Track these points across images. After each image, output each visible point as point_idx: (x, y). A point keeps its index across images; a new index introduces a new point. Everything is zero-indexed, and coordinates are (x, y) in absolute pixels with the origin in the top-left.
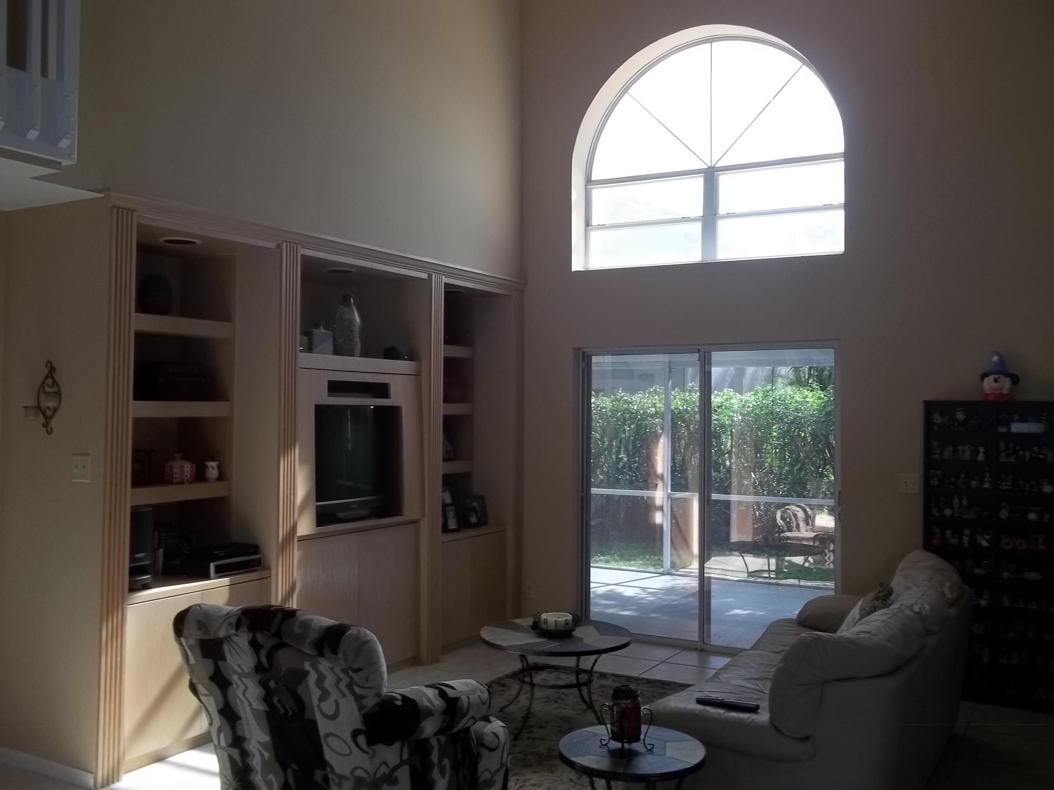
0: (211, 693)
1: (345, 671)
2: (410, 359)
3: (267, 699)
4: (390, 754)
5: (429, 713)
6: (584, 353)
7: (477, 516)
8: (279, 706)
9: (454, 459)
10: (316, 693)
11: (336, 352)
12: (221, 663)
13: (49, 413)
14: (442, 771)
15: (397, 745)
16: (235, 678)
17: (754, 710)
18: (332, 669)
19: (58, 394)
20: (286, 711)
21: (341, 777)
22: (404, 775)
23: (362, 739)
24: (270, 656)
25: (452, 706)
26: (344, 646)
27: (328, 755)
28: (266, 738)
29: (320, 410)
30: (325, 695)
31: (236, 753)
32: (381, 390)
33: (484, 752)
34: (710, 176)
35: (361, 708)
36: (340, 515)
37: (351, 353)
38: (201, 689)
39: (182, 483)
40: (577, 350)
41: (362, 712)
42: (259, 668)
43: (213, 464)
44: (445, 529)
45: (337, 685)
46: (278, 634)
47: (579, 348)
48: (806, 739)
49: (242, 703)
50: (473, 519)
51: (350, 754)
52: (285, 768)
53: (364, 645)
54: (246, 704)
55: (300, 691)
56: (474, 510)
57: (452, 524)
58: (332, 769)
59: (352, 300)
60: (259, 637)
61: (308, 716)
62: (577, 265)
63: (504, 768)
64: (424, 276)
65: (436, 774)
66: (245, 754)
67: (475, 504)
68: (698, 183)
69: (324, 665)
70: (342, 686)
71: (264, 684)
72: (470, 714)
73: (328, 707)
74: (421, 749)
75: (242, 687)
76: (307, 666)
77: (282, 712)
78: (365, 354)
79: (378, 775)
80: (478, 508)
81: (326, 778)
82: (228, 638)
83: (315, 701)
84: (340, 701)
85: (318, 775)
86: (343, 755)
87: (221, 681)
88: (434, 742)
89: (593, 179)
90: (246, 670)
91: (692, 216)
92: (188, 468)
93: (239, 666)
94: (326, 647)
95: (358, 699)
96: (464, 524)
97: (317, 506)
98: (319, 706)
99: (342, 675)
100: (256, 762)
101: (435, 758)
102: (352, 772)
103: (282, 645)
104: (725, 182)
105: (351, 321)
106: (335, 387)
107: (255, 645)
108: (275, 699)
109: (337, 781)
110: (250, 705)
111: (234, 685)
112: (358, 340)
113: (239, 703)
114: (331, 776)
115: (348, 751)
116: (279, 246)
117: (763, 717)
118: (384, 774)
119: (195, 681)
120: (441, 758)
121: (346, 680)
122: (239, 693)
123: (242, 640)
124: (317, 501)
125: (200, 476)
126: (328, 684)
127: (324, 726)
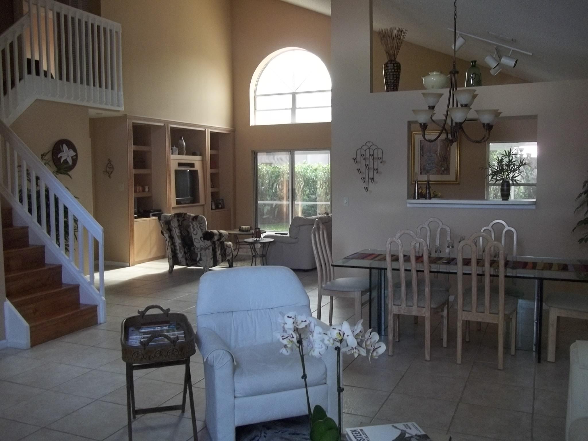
0: (167, 233)
1: (199, 224)
2: (200, 155)
3: (181, 233)
4: (208, 243)
5: (216, 235)
6: (255, 152)
7: (221, 206)
8: (183, 234)
9: (213, 187)
10: (192, 230)
11: (179, 154)
12: (170, 226)
13: (110, 173)
14: (219, 250)
15: (209, 241)
16: (173, 229)
17: (287, 234)
18: (196, 224)
19: (113, 168)
20: (185, 235)
21: (198, 248)
22: (211, 248)
23: (202, 239)
24: (182, 222)
25: (220, 234)
26: (198, 219)
27: (195, 243)
28: (180, 242)
29: (176, 171)
30: (194, 230)
31: (173, 247)
32: (192, 165)
33: (228, 248)
34: (294, 95)
35: (202, 232)
36: (182, 202)
37: (183, 154)
38: (164, 232)
39: (139, 192)
40: (252, 151)
41: (203, 233)
42: (179, 225)
43: (147, 187)
44: (212, 209)
45: (197, 227)
46: (184, 217)
47: (253, 151)
48: (296, 238)
49: (175, 234)
50: (220, 206)
51: (200, 242)
52: (184, 248)
53: (202, 218)
54: (176, 234)
55: (189, 230)
56: (220, 203)
57: (214, 207)
58: (196, 247)
59: (183, 138)
60: (179, 219)
61: (190, 235)
62: (252, 123)
63: (232, 253)
64: (204, 130)
65: (217, 250)
66: (175, 246)
67: (220, 202)
68: (291, 96)
69: (194, 223)
70: (198, 227)
71: (180, 229)
72: (224, 237)
73: (195, 232)
74: (214, 243)
75: (175, 231)
76: (190, 224)
77: (184, 235)
78: (187, 154)
79: (206, 247)
81: (194, 249)
82: (172, 219)
83: (192, 231)
84: (198, 231)
85: (192, 248)
86: (198, 243)
87: (170, 230)
88: (216, 242)
89: (257, 94)
90: (176, 226)
91: (288, 108)
92: (141, 188)
93: (174, 225)
94: (195, 219)
95: (202, 230)
96: (217, 207)
97: (177, 200)
98: (193, 232)
99: (198, 225)
100: (178, 248)
101: (217, 246)
102: (200, 246)
103: (185, 220)
104: (298, 96)
105: (183, 144)
106: (180, 165)
107: (178, 220)
108: (183, 232)
109: (197, 249)
110: (177, 234)
111: (173, 230)
112: (185, 150)
113: (174, 234)
114: (195, 248)
115: (199, 242)
116: (165, 125)
117: (288, 235)
118: (207, 247)
119: (163, 231)
120: (218, 248)
121: (199, 226)
122: (174, 232)
123: (175, 220)
124: (176, 198)
125: (144, 191)
126: (195, 227)
127: (194, 237)
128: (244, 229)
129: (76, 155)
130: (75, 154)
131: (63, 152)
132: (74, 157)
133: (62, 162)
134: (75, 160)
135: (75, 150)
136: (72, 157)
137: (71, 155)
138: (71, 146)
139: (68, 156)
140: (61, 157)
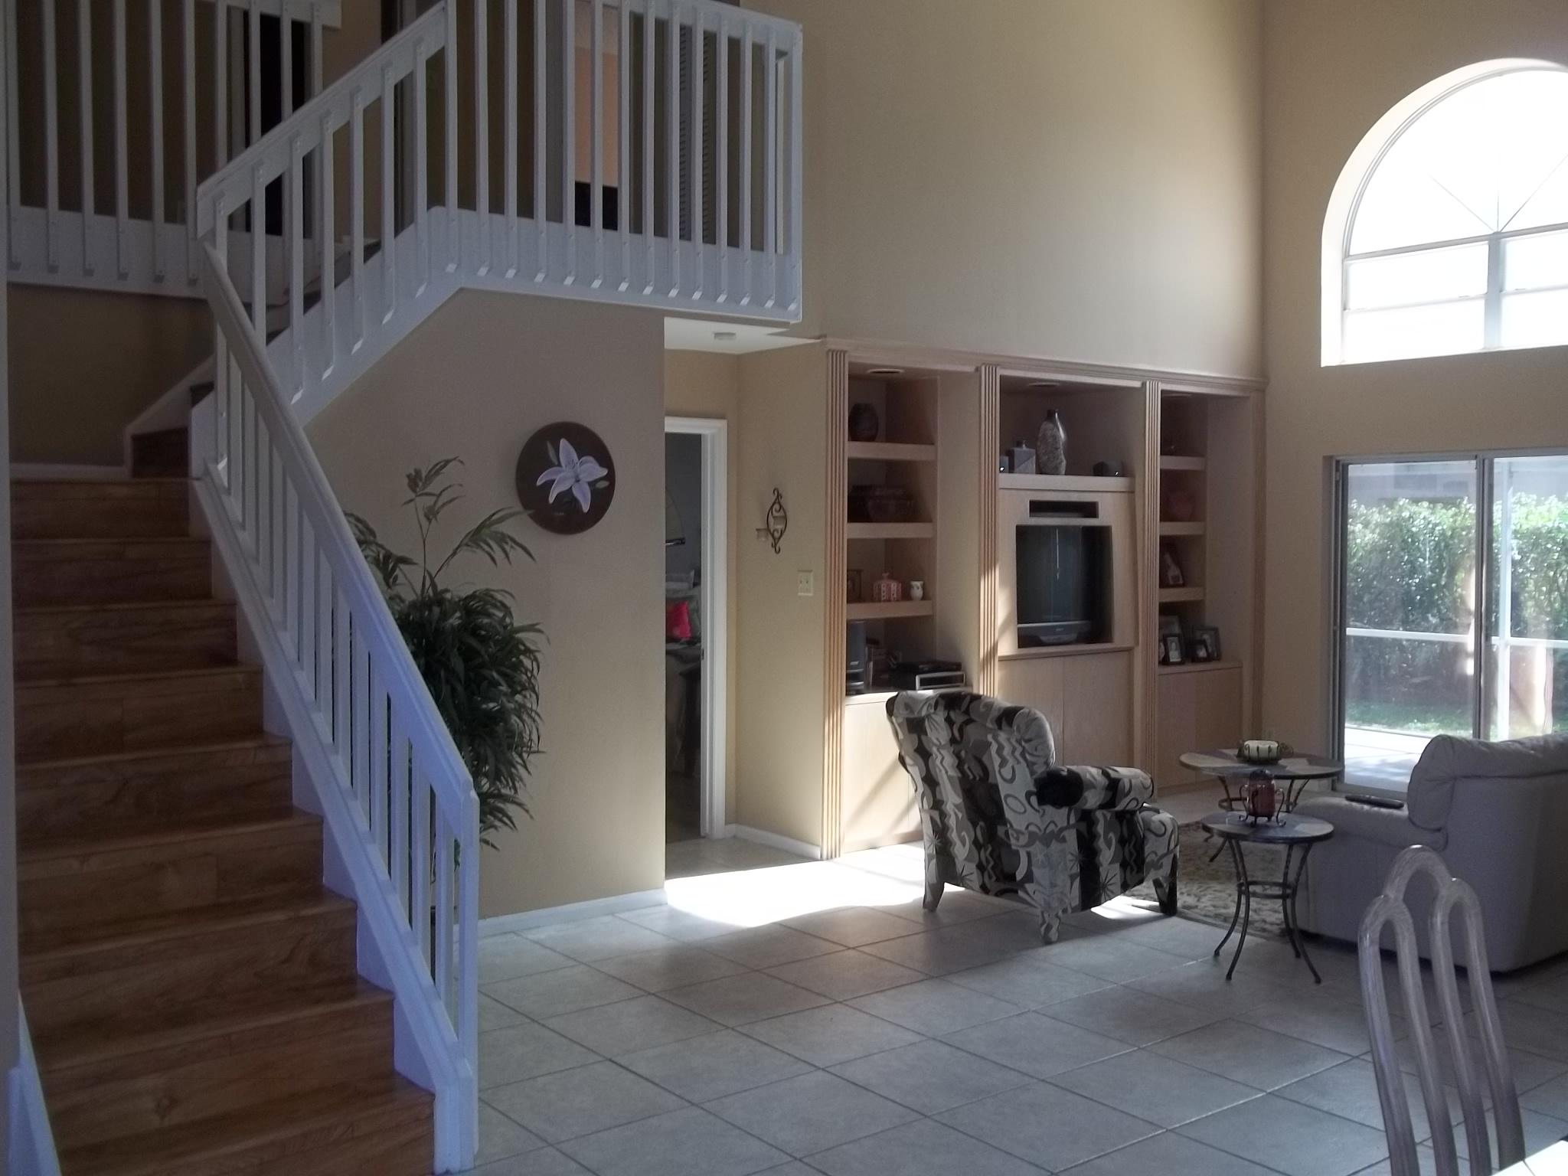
0: (916, 764)
1: (1019, 742)
2: (1122, 475)
3: (960, 767)
4: (1059, 816)
5: (1092, 786)
6: (1338, 462)
7: (1207, 650)
8: (968, 771)
9: (1183, 585)
10: (997, 761)
11: (1041, 470)
12: (923, 738)
13: (777, 535)
14: (1109, 845)
15: (1065, 810)
16: (934, 749)
17: (1399, 807)
18: (1008, 740)
19: (785, 517)
20: (975, 778)
21: (1018, 832)
22: (1071, 836)
23: (1034, 800)
24: (961, 730)
25: (1114, 786)
26: (1017, 720)
27: (1008, 814)
28: (959, 800)
29: (1022, 532)
30: (1003, 763)
31: (936, 815)
32: (1089, 509)
33: (1150, 837)
34: (1496, 242)
35: (1032, 773)
36: (1043, 639)
37: (1055, 472)
38: (908, 760)
39: (889, 600)
40: (1328, 459)
41: (1034, 777)
42: (953, 741)
43: (918, 584)
44: (1165, 661)
45: (1013, 752)
46: (967, 712)
47: (1331, 457)
48: (1439, 830)
49: (940, 771)
50: (1202, 653)
51: (1025, 812)
52: (975, 825)
53: (1034, 720)
54: (943, 772)
55: (985, 759)
56: (1203, 643)
57: (1175, 656)
58: (1011, 826)
59: (1056, 415)
60: (952, 714)
61: (991, 780)
62: (1331, 355)
63: (1172, 855)
64: (1137, 384)
65: (1101, 843)
66: (943, 815)
67: (1206, 637)
68: (1483, 249)
69: (1002, 736)
70: (1017, 754)
71: (957, 755)
72: (1132, 795)
73: (1007, 772)
74: (1087, 817)
75: (940, 758)
76: (990, 738)
77: (971, 777)
78: (1069, 472)
79: (1047, 831)
80: (1209, 642)
81: (1007, 833)
82: (928, 716)
83: (997, 768)
84: (1016, 767)
85: (1001, 830)
86: (1020, 813)
87: (923, 753)
88: (1099, 814)
89: (1351, 254)
90: (943, 743)
91: (1472, 294)
92: (894, 586)
93: (937, 739)
94: (1004, 723)
95: (1030, 765)
96: (1189, 655)
97: (1019, 629)
98: (1000, 772)
99: (1017, 745)
100: (952, 822)
101: (1100, 828)
102: (1027, 828)
103: (969, 721)
104: (1513, 249)
105: (1055, 437)
106: (1037, 507)
107: (949, 721)
108: (966, 767)
109: (1015, 835)
110: (947, 772)
111: (934, 755)
112: (1063, 457)
113: (938, 770)
114: (1010, 832)
115: (1023, 810)
116: (978, 369)
117: (1404, 812)
118: (1052, 832)
119: (903, 753)
120: (1106, 833)
121: (1019, 749)
122: (938, 762)
123: (940, 717)
124: (1019, 623)
125: (906, 595)
126: (1007, 752)
127: (1004, 789)
128: (1254, 754)
129: (611, 477)
130: (604, 472)
131: (559, 465)
132: (603, 484)
133: (551, 500)
134: (603, 497)
135: (604, 458)
136: (592, 484)
137: (586, 478)
138: (589, 444)
139: (578, 481)
140: (549, 484)
